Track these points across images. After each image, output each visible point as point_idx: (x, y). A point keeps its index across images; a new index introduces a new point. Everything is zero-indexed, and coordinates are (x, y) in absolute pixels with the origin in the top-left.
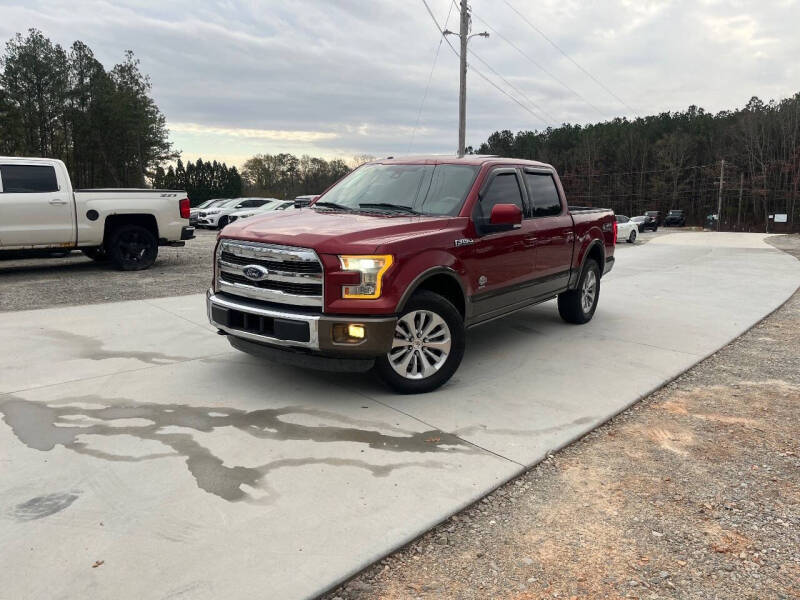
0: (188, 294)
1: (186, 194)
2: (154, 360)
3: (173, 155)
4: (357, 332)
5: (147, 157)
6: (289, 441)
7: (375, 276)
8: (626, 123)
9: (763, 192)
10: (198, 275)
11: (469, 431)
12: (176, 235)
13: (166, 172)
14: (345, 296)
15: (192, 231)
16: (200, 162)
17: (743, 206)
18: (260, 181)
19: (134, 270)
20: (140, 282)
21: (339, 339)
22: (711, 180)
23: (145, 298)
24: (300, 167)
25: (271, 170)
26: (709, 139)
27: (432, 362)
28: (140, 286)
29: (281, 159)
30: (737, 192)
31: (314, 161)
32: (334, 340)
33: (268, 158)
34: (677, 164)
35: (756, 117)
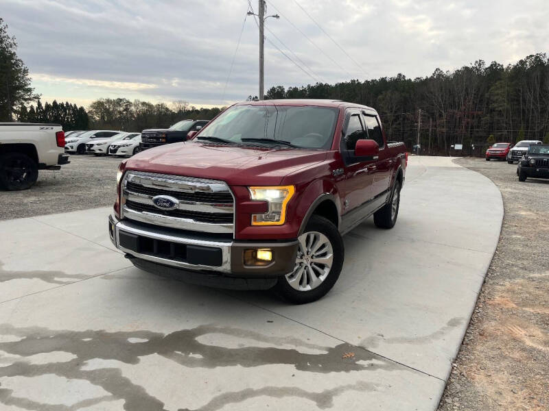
0: (71, 210)
1: (61, 127)
2: (56, 279)
3: (35, 98)
4: (264, 255)
5: (13, 98)
6: (219, 369)
7: (281, 204)
8: (359, 83)
9: (444, 130)
10: (75, 193)
11: (372, 341)
12: (54, 161)
13: (28, 110)
14: (254, 223)
15: (67, 158)
16: (55, 103)
17: (432, 139)
18: (103, 117)
19: (17, 189)
20: (26, 200)
21: (249, 263)
22: (412, 122)
23: (32, 216)
24: (133, 108)
25: (111, 110)
26: (410, 95)
27: (318, 274)
28: (26, 204)
29: (119, 102)
30: (428, 130)
31: (144, 104)
32: (245, 263)
33: (108, 101)
34: (391, 112)
35: (438, 82)
